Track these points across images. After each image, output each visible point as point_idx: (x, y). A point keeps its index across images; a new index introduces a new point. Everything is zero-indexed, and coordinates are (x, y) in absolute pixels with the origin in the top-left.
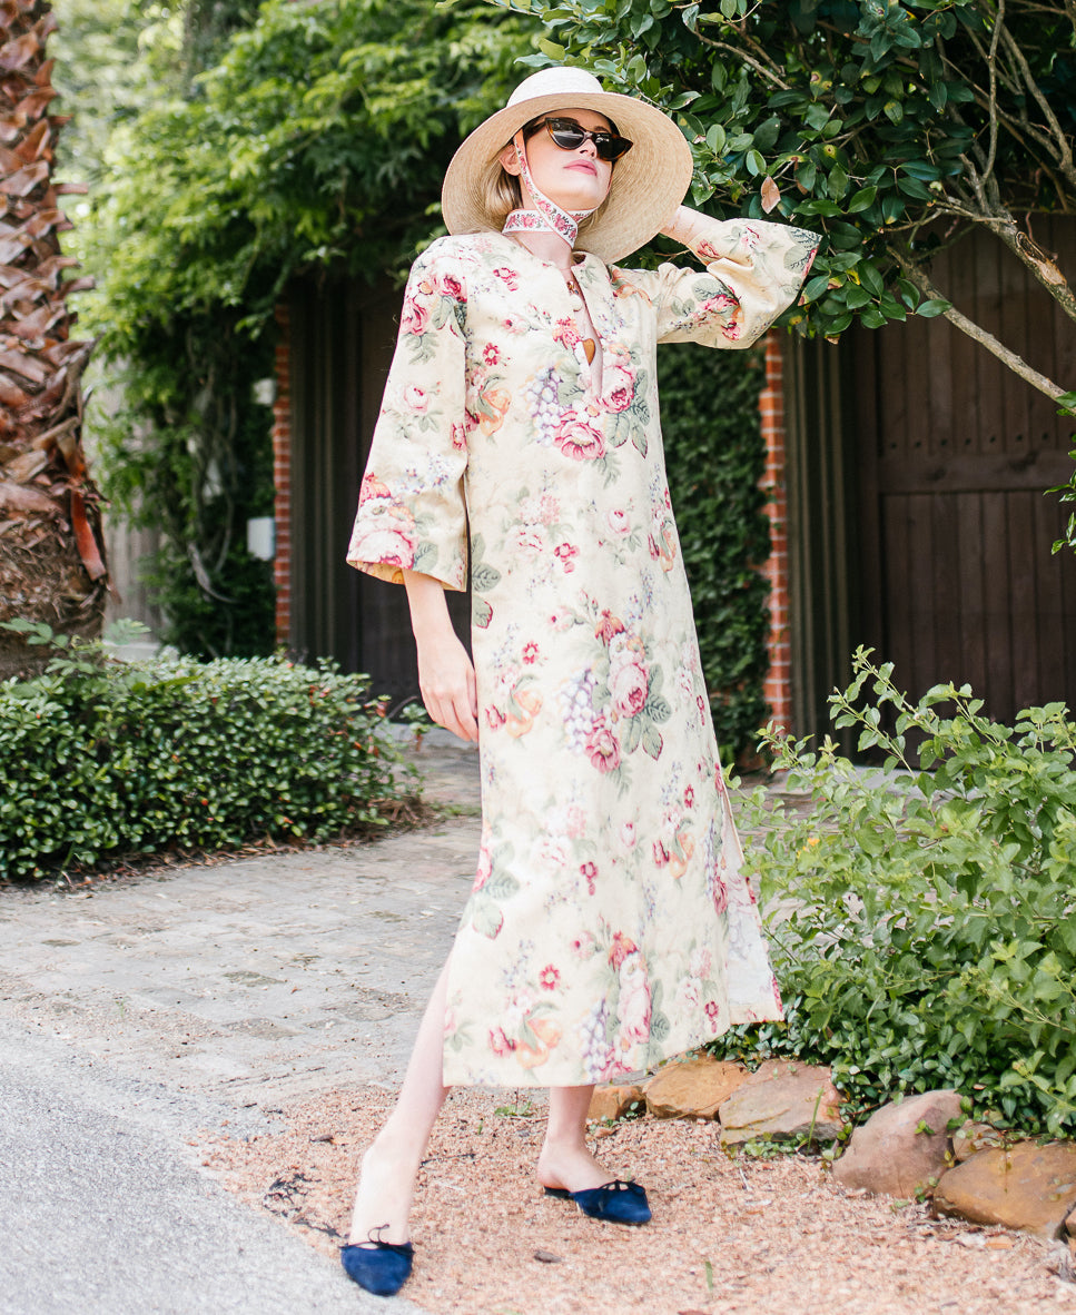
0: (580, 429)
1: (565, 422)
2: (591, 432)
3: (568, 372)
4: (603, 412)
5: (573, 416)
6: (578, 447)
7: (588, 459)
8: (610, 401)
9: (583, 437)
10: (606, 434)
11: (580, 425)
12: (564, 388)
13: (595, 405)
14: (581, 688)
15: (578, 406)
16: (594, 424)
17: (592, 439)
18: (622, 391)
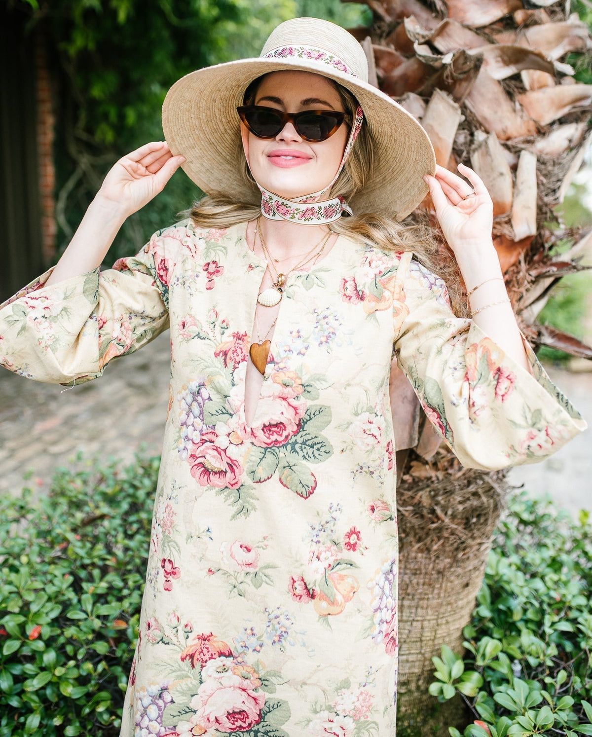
0: (215, 453)
1: (203, 442)
2: (226, 460)
3: (219, 392)
4: (247, 442)
5: (213, 437)
6: (207, 472)
7: (214, 486)
8: (260, 434)
9: (214, 462)
10: (244, 465)
11: (216, 449)
12: (211, 407)
13: (240, 433)
14: (154, 702)
15: (222, 429)
16: (234, 452)
17: (224, 467)
18: (280, 425)
